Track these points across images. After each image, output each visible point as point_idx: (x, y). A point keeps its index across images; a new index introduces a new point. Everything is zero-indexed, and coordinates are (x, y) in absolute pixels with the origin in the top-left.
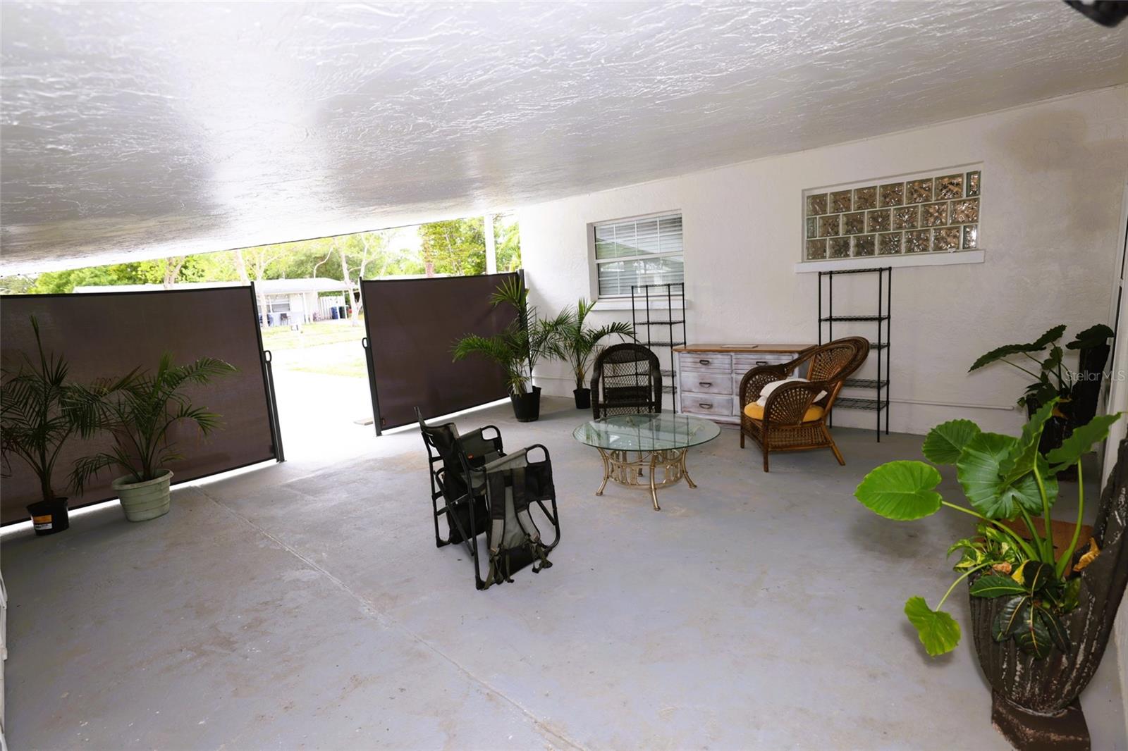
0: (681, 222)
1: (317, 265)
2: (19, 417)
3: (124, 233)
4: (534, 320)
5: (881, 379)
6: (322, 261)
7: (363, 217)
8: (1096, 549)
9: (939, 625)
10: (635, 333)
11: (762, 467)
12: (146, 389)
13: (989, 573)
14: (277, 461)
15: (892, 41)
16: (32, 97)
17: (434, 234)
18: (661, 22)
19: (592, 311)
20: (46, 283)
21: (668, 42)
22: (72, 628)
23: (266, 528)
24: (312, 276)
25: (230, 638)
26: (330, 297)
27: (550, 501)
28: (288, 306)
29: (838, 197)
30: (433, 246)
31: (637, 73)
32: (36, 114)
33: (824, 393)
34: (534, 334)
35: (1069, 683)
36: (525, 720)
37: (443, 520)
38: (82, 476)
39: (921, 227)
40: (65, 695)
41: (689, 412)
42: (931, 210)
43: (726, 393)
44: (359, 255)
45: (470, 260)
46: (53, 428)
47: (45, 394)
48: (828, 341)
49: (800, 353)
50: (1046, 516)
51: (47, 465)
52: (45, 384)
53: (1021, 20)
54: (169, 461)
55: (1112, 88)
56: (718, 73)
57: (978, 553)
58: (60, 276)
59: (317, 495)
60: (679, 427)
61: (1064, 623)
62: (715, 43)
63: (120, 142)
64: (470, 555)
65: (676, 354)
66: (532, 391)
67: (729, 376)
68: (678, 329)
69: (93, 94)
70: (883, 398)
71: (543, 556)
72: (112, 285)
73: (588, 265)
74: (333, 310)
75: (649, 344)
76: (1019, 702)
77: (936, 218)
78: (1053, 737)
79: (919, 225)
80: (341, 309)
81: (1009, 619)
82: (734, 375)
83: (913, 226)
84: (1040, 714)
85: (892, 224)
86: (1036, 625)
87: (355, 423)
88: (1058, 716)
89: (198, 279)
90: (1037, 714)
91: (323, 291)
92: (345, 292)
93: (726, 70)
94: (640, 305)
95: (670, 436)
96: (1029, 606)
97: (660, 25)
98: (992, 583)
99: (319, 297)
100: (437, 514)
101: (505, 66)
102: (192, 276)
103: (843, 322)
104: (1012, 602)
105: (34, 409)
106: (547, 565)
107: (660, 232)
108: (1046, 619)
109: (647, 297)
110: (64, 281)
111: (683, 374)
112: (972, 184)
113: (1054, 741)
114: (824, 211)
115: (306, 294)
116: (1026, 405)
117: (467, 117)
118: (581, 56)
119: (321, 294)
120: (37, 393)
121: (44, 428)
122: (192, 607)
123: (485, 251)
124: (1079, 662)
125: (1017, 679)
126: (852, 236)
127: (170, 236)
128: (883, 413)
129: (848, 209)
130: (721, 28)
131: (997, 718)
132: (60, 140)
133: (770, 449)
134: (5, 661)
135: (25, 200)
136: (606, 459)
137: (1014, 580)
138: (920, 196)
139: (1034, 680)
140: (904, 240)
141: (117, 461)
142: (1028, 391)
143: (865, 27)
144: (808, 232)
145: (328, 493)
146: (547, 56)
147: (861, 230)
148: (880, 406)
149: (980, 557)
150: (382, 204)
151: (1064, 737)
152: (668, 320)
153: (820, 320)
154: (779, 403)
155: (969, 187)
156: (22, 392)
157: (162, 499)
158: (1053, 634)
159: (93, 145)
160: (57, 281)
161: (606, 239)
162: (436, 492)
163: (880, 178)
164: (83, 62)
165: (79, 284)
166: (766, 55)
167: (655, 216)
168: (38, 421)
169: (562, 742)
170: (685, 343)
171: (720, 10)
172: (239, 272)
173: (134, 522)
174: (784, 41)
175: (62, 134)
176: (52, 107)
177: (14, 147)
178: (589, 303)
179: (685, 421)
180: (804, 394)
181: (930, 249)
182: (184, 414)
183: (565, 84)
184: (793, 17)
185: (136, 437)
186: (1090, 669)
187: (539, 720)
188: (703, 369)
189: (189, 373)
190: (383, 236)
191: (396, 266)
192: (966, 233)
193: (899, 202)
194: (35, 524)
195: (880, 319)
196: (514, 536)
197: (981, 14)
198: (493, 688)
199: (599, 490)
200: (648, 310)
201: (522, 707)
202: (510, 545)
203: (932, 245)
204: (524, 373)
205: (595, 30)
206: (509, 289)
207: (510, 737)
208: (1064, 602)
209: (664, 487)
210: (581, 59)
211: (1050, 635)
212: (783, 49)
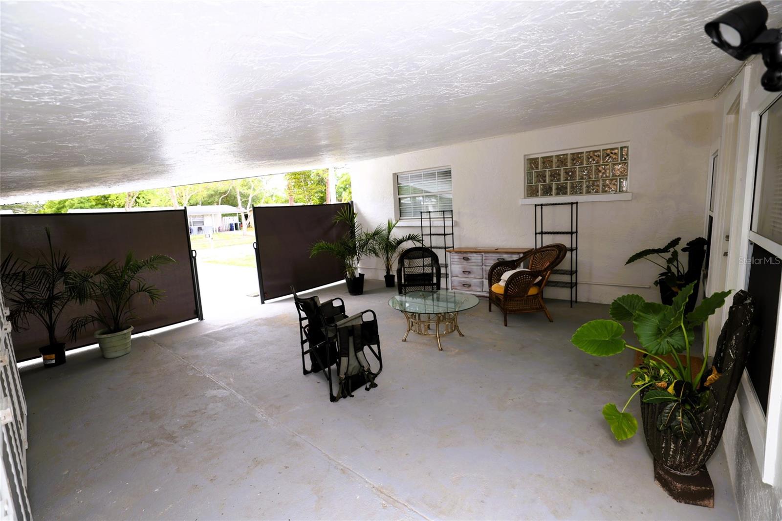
0: (450, 173)
1: (222, 197)
2: (36, 291)
3: (109, 175)
4: (360, 232)
5: (573, 269)
6: (225, 194)
7: (257, 168)
8: (716, 373)
9: (624, 421)
10: (422, 241)
11: (503, 324)
12: (117, 274)
13: (654, 388)
14: (199, 319)
15: (594, 67)
16: (72, 87)
17: (295, 179)
18: (467, 49)
19: (396, 227)
20: (50, 207)
21: (467, 62)
22: (69, 428)
23: (193, 363)
24: (218, 204)
25: (173, 434)
26: (229, 217)
27: (376, 345)
28: (202, 222)
29: (545, 160)
30: (294, 186)
31: (444, 81)
32: (72, 98)
33: (540, 278)
34: (360, 241)
35: (702, 455)
36: (367, 486)
37: (308, 357)
38: (76, 329)
39: (595, 178)
40: (66, 473)
41: (456, 289)
42: (600, 169)
43: (479, 277)
44: (248, 191)
45: (316, 195)
46: (58, 298)
47: (53, 276)
48: (541, 246)
49: (524, 253)
50: (687, 353)
51: (53, 323)
52: (53, 270)
53: (667, 58)
54: (131, 320)
55: (700, 101)
56: (491, 82)
57: (646, 376)
58: (59, 203)
59: (225, 341)
60: (449, 299)
61: (700, 418)
62: (495, 64)
63: (120, 117)
64: (327, 380)
65: (448, 254)
66: (359, 276)
67: (481, 267)
68: (449, 238)
69: (111, 85)
70: (574, 281)
71: (372, 380)
72: (92, 208)
73: (393, 200)
74: (231, 225)
75: (431, 247)
76: (671, 467)
77: (603, 173)
78: (693, 488)
79: (593, 177)
80: (236, 224)
81: (667, 416)
82: (484, 267)
83: (590, 178)
84: (684, 474)
85: (577, 177)
86: (684, 420)
87: (248, 295)
88: (694, 475)
89: (146, 205)
90: (682, 474)
91: (225, 213)
92: (239, 214)
93: (496, 81)
94: (426, 223)
95: (444, 304)
96: (679, 409)
97: (466, 51)
98: (657, 395)
99: (222, 217)
100: (304, 353)
101: (367, 74)
102: (142, 203)
103: (550, 235)
104: (669, 406)
105: (45, 287)
106: (375, 386)
107: (438, 179)
108: (689, 416)
109: (430, 218)
110: (62, 206)
111: (452, 266)
112: (624, 153)
113: (693, 490)
114: (537, 168)
115: (214, 215)
116: (659, 285)
117: (336, 105)
118: (414, 69)
119: (223, 215)
120: (48, 276)
121: (52, 299)
122: (147, 414)
123: (325, 190)
124: (708, 442)
125: (671, 453)
126: (554, 183)
127: (137, 178)
128: (574, 289)
129: (552, 167)
130: (500, 54)
131: (658, 477)
132: (83, 115)
133: (508, 312)
134: (27, 450)
135: (52, 153)
136: (408, 318)
137: (669, 392)
138: (594, 160)
139: (682, 453)
140: (584, 186)
141: (97, 319)
142: (660, 277)
143: (582, 58)
144: (528, 180)
145: (232, 340)
146: (394, 69)
147: (559, 180)
148: (573, 285)
149: (647, 379)
150: (271, 159)
151: (699, 488)
152: (443, 233)
153: (536, 234)
154: (513, 283)
155: (622, 155)
156: (38, 276)
157: (126, 344)
158: (694, 425)
159: (102, 119)
160: (57, 206)
161: (403, 183)
162: (304, 339)
163: (570, 149)
164: (109, 64)
165: (71, 207)
166: (521, 72)
167: (435, 169)
168: (48, 294)
169: (391, 499)
170: (453, 247)
171: (503, 43)
172: (172, 201)
173: (109, 359)
174: (533, 64)
175: (85, 111)
176: (83, 93)
177: (54, 119)
178: (394, 222)
179: (453, 295)
180: (529, 278)
181: (600, 191)
182: (141, 290)
183: (399, 86)
184: (543, 49)
185: (110, 304)
186: (714, 446)
187: (375, 485)
188: (465, 263)
189: (145, 264)
190: (263, 180)
191: (271, 198)
192: (621, 182)
193: (582, 163)
194: (44, 360)
195: (571, 233)
196: (354, 368)
197: (647, 53)
198: (345, 465)
199: (404, 339)
200: (430, 226)
201: (365, 478)
202: (352, 373)
203: (601, 189)
204: (354, 265)
205: (427, 52)
206: (345, 212)
207: (358, 497)
208: (699, 405)
209: (443, 336)
210: (414, 70)
211: (692, 425)
212: (533, 69)
